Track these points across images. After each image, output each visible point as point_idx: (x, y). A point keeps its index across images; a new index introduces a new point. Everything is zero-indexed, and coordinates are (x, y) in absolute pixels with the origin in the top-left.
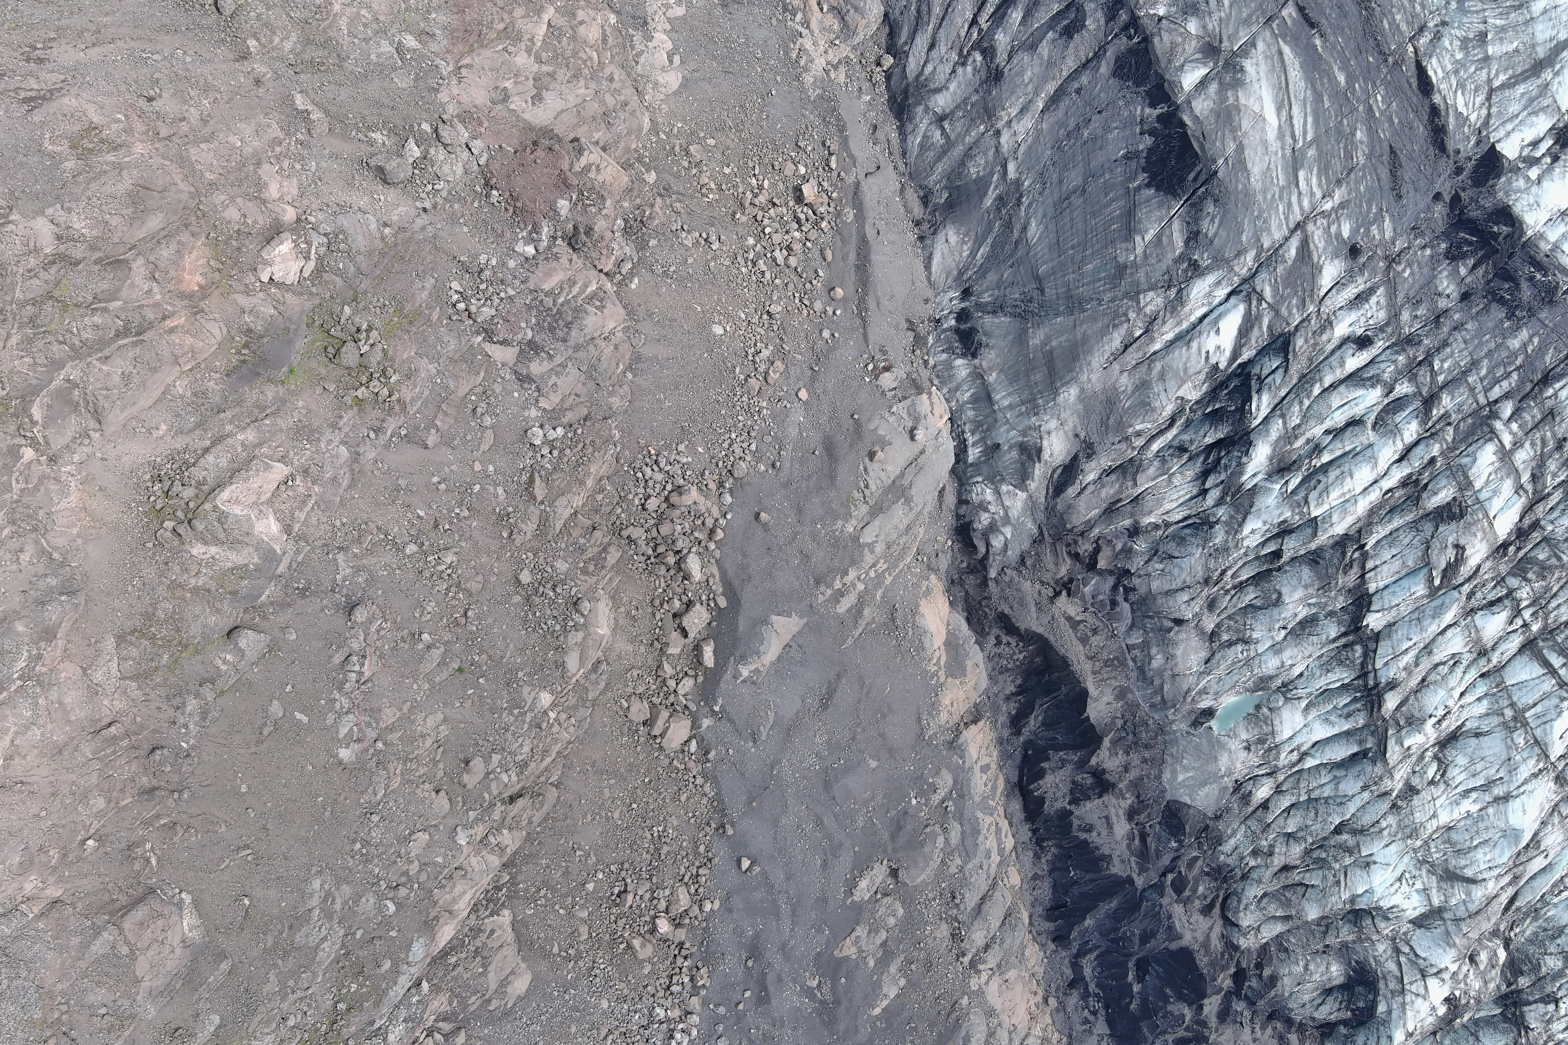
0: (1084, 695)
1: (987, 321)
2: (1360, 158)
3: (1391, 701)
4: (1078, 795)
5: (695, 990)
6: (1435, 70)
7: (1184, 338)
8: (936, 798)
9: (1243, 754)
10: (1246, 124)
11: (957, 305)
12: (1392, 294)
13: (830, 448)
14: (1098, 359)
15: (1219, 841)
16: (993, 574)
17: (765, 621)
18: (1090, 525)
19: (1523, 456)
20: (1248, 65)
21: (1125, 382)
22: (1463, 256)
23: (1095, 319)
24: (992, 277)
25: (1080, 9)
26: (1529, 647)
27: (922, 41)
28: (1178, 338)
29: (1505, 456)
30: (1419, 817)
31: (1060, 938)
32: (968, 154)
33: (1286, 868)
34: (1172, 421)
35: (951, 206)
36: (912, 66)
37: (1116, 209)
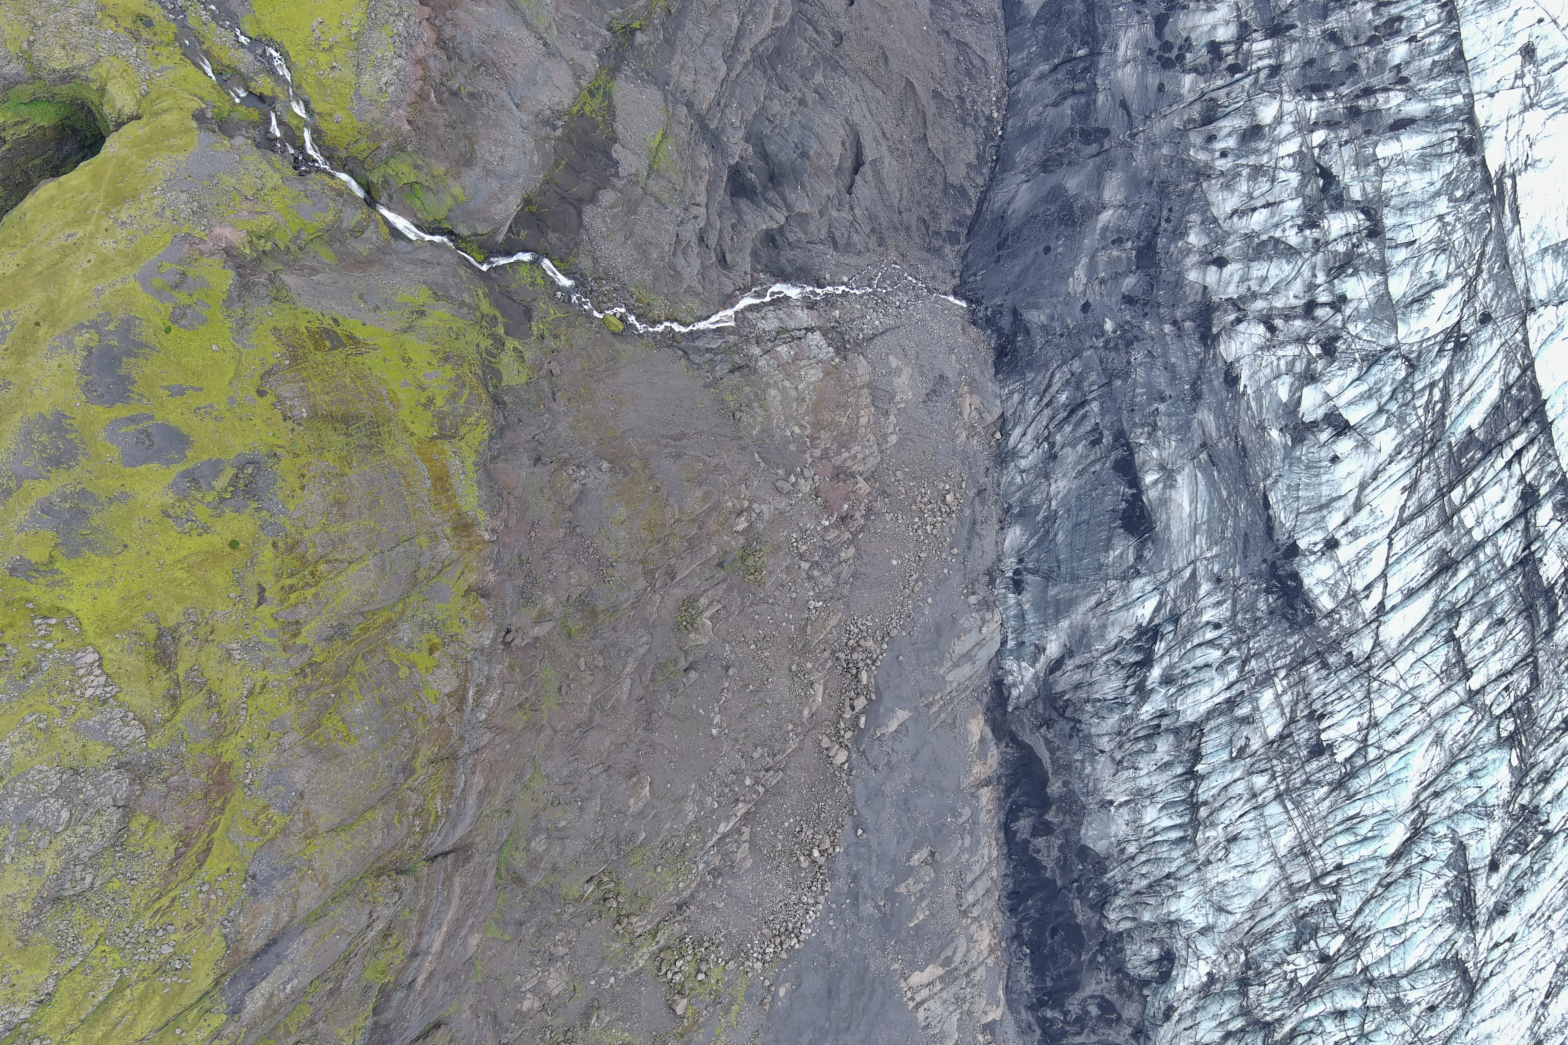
0: (1047, 780)
1: (1029, 578)
2: (1228, 534)
3: (1203, 812)
4: (1035, 834)
5: (823, 892)
6: (1272, 498)
7: (1126, 606)
8: (961, 821)
9: (1124, 827)
10: (1173, 507)
11: (1015, 566)
12: (1234, 604)
13: (938, 630)
14: (1082, 608)
15: (1105, 871)
16: (1010, 709)
17: (893, 711)
18: (1064, 692)
19: (1286, 699)
20: (1179, 478)
21: (1094, 623)
22: (1272, 593)
23: (1083, 588)
24: (1035, 555)
25: (1101, 434)
26: (1279, 796)
27: (1018, 431)
28: (1125, 606)
29: (1278, 696)
30: (1209, 875)
31: (1013, 910)
32: (1032, 491)
33: (1138, 893)
34: (1116, 646)
35: (1020, 515)
36: (1012, 441)
37: (1104, 535)
